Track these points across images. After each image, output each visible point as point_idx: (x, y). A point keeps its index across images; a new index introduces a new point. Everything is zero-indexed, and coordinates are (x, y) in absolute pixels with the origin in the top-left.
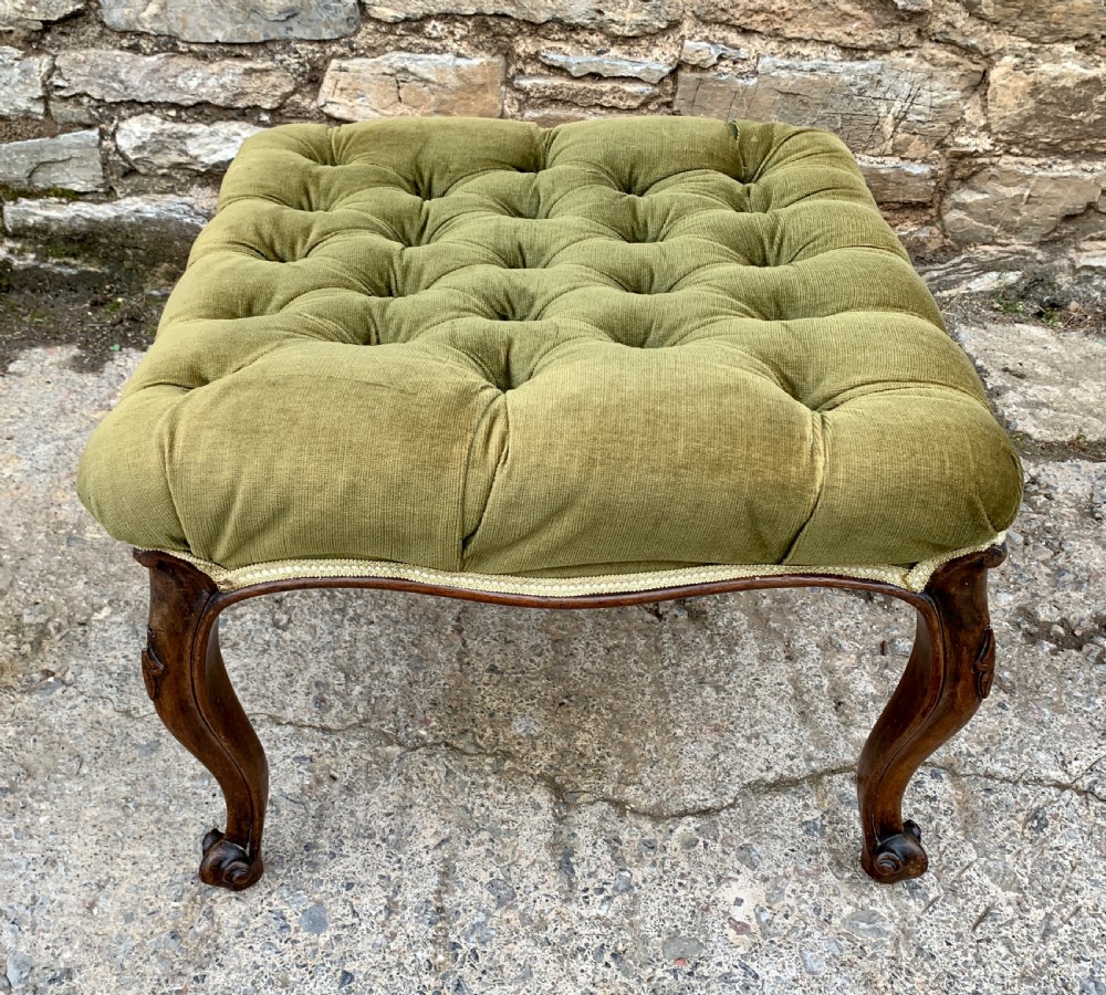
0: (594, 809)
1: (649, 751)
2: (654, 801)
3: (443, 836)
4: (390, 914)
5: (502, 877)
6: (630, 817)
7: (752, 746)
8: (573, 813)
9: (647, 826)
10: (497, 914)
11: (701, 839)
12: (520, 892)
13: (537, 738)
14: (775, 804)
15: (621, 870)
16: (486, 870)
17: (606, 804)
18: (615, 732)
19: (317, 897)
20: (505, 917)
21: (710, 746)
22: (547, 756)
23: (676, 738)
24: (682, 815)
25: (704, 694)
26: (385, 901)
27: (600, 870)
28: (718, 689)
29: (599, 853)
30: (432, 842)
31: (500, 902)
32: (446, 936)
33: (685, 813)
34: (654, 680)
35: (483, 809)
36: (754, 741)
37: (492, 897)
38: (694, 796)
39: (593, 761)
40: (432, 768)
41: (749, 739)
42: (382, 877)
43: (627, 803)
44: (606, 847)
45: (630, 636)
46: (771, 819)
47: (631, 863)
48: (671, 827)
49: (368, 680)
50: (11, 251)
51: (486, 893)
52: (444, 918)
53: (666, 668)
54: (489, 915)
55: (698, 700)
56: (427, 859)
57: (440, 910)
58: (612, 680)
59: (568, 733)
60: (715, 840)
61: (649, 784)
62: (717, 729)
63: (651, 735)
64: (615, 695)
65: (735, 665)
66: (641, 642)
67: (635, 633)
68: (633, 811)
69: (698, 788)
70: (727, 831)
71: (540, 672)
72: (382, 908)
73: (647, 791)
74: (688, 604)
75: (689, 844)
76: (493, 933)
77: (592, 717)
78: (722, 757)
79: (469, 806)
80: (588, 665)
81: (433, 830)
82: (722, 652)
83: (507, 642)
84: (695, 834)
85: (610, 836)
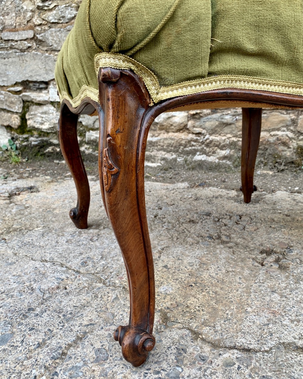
0: (180, 331)
1: (227, 314)
2: (217, 338)
3: (93, 322)
4: (38, 347)
5: (107, 348)
6: (199, 341)
7: (293, 325)
8: (167, 331)
9: (207, 349)
10: (90, 365)
11: (237, 364)
12: (111, 358)
13: (168, 295)
14: (299, 359)
15: (177, 366)
16: (101, 342)
17: (188, 331)
18: (213, 302)
19: (15, 330)
20: (93, 368)
21: (265, 319)
22: (169, 303)
23: (246, 312)
24: (231, 348)
25: (272, 296)
26: (41, 341)
27: (164, 362)
28: (282, 296)
29: (169, 352)
30: (85, 323)
31: (97, 361)
32: (55, 368)
33: (234, 348)
34: (247, 287)
35: (121, 316)
36: (295, 323)
37: (94, 356)
38: (243, 340)
39: (192, 311)
40: (110, 295)
41: (292, 321)
42: (49, 330)
43: (201, 334)
44: (175, 351)
45: (242, 268)
46: (293, 367)
47: (186, 364)
48: (221, 352)
49: (110, 260)
50: (86, 148)
51: (93, 353)
52: (62, 359)
53: (256, 283)
54: (85, 364)
55: (268, 298)
56: (77, 328)
57: (64, 354)
58: (223, 282)
59: (186, 297)
60: (247, 367)
61: (219, 328)
62: (274, 313)
63: (232, 308)
64: (222, 289)
65: (297, 289)
66: (246, 272)
67: (246, 269)
68: (203, 339)
69: (248, 337)
70: (258, 364)
71: (188, 272)
72: (36, 343)
73: (216, 332)
74: (280, 263)
75: (228, 364)
76: (81, 374)
77: (203, 293)
78: (270, 326)
79: (116, 314)
80: (214, 275)
81: (90, 318)
82: (291, 282)
83: (179, 259)
84: (235, 360)
85: (180, 347)
